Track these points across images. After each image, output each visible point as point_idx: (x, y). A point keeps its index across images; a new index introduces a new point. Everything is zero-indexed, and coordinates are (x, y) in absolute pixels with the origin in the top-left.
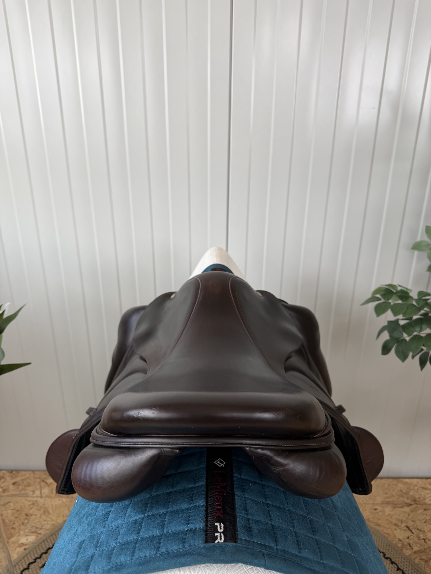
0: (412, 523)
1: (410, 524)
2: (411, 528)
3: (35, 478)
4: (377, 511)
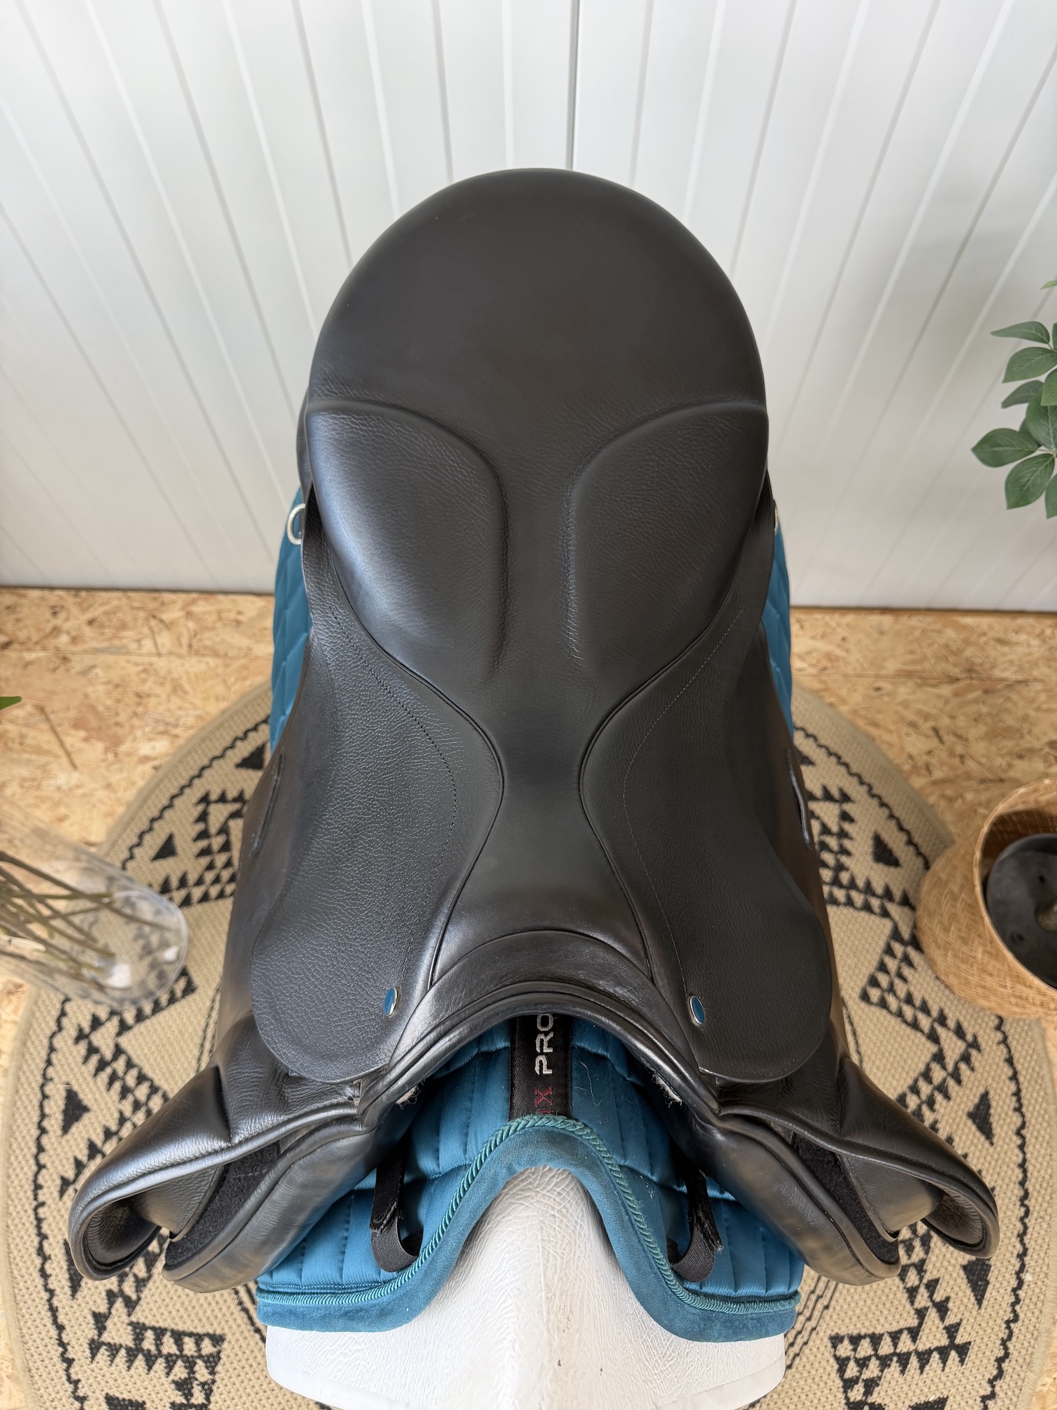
0: (946, 720)
1: (944, 723)
2: (943, 732)
3: (133, 608)
4: (879, 693)
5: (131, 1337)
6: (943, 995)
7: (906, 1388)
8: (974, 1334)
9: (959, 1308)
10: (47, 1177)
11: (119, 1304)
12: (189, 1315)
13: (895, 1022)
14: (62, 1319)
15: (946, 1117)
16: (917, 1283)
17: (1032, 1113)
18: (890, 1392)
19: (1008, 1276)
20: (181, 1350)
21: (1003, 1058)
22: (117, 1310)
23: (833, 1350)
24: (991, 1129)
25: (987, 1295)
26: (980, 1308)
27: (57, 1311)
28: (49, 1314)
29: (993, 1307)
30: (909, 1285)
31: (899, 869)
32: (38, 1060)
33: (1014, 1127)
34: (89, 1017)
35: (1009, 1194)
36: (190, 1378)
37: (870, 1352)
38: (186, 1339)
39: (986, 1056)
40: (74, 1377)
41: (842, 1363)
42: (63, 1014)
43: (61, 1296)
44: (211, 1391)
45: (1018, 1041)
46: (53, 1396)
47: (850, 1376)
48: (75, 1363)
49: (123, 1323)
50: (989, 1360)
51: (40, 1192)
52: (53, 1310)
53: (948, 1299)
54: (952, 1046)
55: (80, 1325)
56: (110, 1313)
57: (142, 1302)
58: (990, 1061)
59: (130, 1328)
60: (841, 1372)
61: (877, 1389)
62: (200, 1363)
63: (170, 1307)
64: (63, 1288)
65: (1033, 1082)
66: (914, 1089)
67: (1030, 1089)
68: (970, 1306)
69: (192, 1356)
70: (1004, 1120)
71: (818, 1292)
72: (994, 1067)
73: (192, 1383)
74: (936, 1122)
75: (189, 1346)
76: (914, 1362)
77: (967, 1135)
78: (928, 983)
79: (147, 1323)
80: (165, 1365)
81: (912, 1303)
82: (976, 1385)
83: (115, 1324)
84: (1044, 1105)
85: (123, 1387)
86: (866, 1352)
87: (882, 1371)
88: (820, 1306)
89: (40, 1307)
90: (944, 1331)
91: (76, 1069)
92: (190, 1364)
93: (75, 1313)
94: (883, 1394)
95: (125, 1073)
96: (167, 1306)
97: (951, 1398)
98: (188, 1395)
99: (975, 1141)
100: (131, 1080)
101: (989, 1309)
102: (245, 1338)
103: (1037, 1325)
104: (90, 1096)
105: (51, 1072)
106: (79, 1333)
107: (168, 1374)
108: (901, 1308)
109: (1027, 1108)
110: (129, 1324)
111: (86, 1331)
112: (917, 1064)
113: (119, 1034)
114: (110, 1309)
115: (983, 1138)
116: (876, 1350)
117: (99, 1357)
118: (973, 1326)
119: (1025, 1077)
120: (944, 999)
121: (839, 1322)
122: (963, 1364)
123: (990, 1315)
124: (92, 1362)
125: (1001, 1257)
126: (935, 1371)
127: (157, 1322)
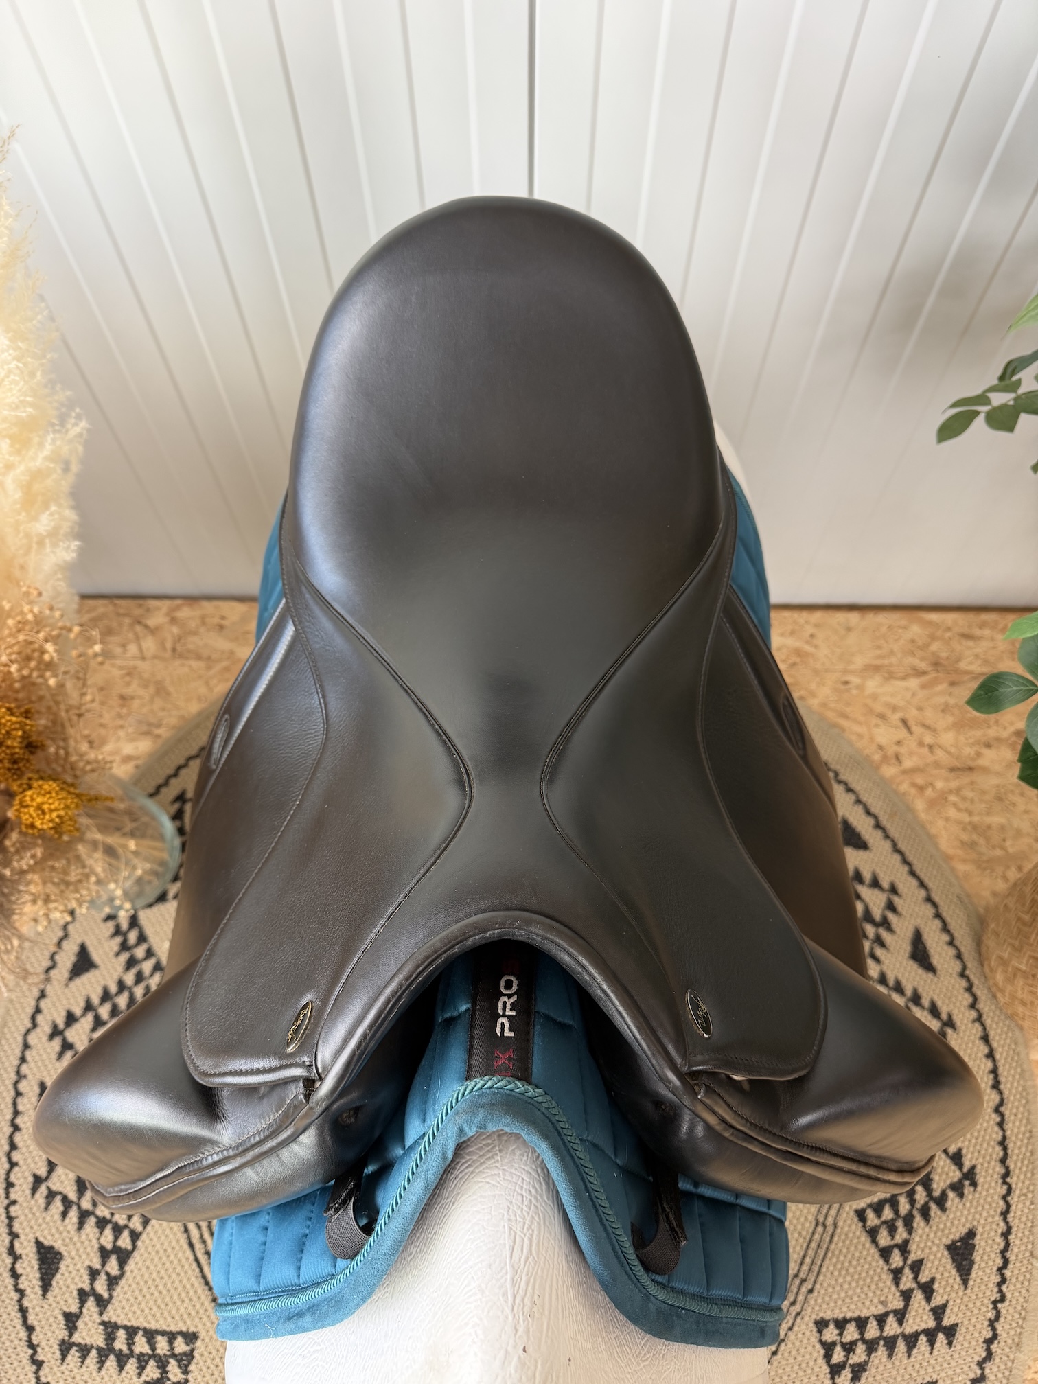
0: (914, 712)
1: (912, 714)
2: (911, 723)
3: (119, 615)
4: (847, 687)
5: (102, 1337)
6: (916, 974)
7: (894, 1373)
8: (961, 1315)
9: (945, 1289)
10: (19, 1175)
11: (91, 1302)
12: (162, 1314)
14: (31, 1319)
16: (901, 1264)
17: (1010, 1090)
18: (878, 1378)
19: (993, 1256)
20: (153, 1349)
21: (978, 1036)
22: (88, 1310)
23: (818, 1335)
25: (973, 1275)
26: (966, 1288)
27: (27, 1311)
28: (19, 1315)
29: (979, 1287)
30: (894, 1266)
31: (868, 852)
32: (12, 1058)
33: (992, 1104)
34: (64, 1014)
36: (162, 1378)
37: (856, 1336)
38: (159, 1338)
39: (961, 1034)
40: (43, 1380)
41: (828, 1348)
42: (38, 1010)
43: (32, 1296)
45: (992, 1018)
47: (838, 1361)
48: (45, 1365)
49: (94, 1322)
50: (978, 1341)
51: (12, 1190)
52: (23, 1311)
53: (933, 1280)
55: (51, 1326)
56: (81, 1313)
57: (114, 1301)
58: (966, 1039)
59: (101, 1327)
60: (828, 1356)
61: (865, 1375)
62: (172, 1361)
63: (143, 1305)
64: (33, 1288)
65: (1009, 1060)
67: (1007, 1066)
68: (956, 1286)
69: (165, 1356)
71: (802, 1275)
72: (970, 1045)
75: (162, 1345)
76: (901, 1346)
78: (901, 963)
79: (119, 1322)
80: (137, 1365)
81: (897, 1283)
82: (966, 1368)
83: (86, 1324)
84: (1022, 1082)
86: (853, 1336)
87: (869, 1355)
88: (804, 1290)
89: (10, 1308)
90: (931, 1313)
91: (50, 1066)
92: (162, 1364)
93: (45, 1313)
94: (871, 1379)
96: (139, 1304)
97: (940, 1382)
101: (976, 1289)
103: (1025, 1305)
105: (24, 1069)
106: (50, 1334)
107: (140, 1375)
108: (886, 1290)
109: (1005, 1084)
110: (100, 1324)
111: (57, 1332)
114: (81, 1308)
116: (862, 1333)
117: (69, 1358)
118: (959, 1307)
119: (1001, 1054)
120: (918, 978)
121: (824, 1306)
122: (951, 1346)
123: (977, 1295)
124: (62, 1364)
125: (985, 1236)
126: (923, 1355)
127: (129, 1321)
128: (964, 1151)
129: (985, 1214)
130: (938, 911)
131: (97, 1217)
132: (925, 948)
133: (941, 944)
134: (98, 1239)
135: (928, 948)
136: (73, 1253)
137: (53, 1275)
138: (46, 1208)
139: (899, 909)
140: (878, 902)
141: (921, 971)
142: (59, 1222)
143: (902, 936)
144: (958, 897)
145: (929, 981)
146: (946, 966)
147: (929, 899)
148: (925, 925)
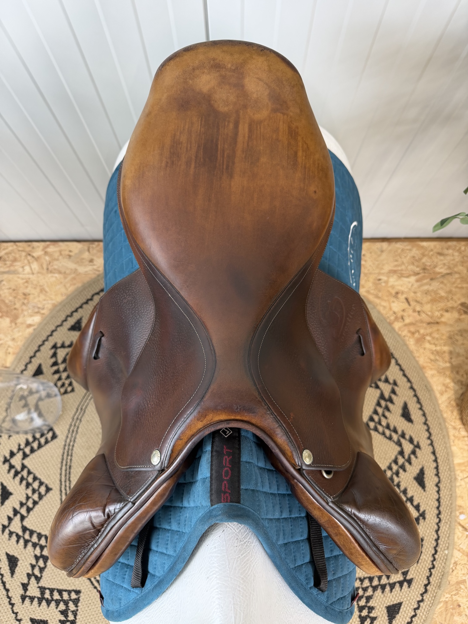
0: (412, 295)
2: (410, 300)
3: (19, 251)
4: (380, 282)
5: (39, 593)
6: (404, 423)
7: (384, 599)
8: (415, 575)
11: (33, 579)
12: (64, 582)
13: (381, 437)
14: (8, 586)
15: (404, 480)
17: (444, 476)
18: (377, 601)
19: (430, 549)
20: (62, 597)
21: (430, 452)
22: (32, 581)
24: (424, 484)
25: (421, 557)
27: (5, 583)
28: (2, 584)
29: (424, 562)
33: (435, 483)
34: (9, 452)
35: (432, 512)
36: (67, 609)
37: (369, 584)
38: (64, 593)
39: (423, 451)
40: (15, 611)
43: (7, 577)
44: (76, 614)
45: (438, 443)
46: (7, 619)
48: (15, 605)
49: (35, 587)
50: (421, 585)
52: (4, 583)
54: (407, 447)
55: (16, 589)
56: (29, 583)
57: (43, 578)
58: (425, 454)
59: (38, 589)
61: (371, 600)
62: (71, 603)
63: (56, 580)
64: (7, 573)
65: (444, 462)
66: (390, 468)
67: (443, 466)
69: (67, 600)
70: (430, 479)
72: (427, 456)
73: (67, 611)
74: (399, 482)
75: (66, 596)
76: (388, 589)
77: (414, 487)
78: (397, 418)
79: (46, 586)
80: (55, 604)
82: (415, 596)
83: (32, 587)
84: (449, 472)
85: (37, 615)
86: (367, 584)
87: (374, 592)
90: (402, 574)
91: (5, 476)
92: (66, 603)
93: (13, 584)
94: (374, 602)
95: (28, 477)
96: (54, 579)
97: (404, 603)
98: (66, 616)
99: (417, 490)
100: (30, 480)
101: (422, 564)
102: (90, 591)
103: (443, 570)
104: (12, 488)
106: (16, 592)
107: (57, 608)
109: (441, 473)
110: (38, 587)
111: (19, 591)
112: (391, 456)
113: (23, 459)
114: (29, 581)
115: (420, 488)
116: (371, 583)
117: (26, 602)
119: (440, 460)
120: (404, 425)
122: (409, 588)
123: (422, 566)
124: (23, 604)
125: (428, 540)
126: (397, 591)
127: (50, 586)
128: (421, 504)
129: (428, 531)
130: (415, 393)
131: (32, 542)
132: (408, 411)
133: (416, 409)
134: (34, 552)
135: (410, 411)
136: (23, 558)
137: (15, 568)
138: (9, 539)
139: (397, 392)
140: (388, 390)
141: (406, 422)
142: (16, 545)
143: (398, 405)
144: (425, 386)
145: (409, 427)
146: (417, 420)
147: (412, 388)
148: (409, 400)
